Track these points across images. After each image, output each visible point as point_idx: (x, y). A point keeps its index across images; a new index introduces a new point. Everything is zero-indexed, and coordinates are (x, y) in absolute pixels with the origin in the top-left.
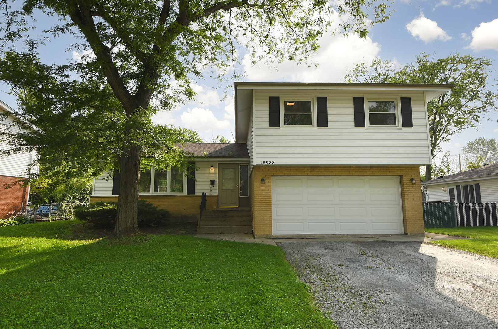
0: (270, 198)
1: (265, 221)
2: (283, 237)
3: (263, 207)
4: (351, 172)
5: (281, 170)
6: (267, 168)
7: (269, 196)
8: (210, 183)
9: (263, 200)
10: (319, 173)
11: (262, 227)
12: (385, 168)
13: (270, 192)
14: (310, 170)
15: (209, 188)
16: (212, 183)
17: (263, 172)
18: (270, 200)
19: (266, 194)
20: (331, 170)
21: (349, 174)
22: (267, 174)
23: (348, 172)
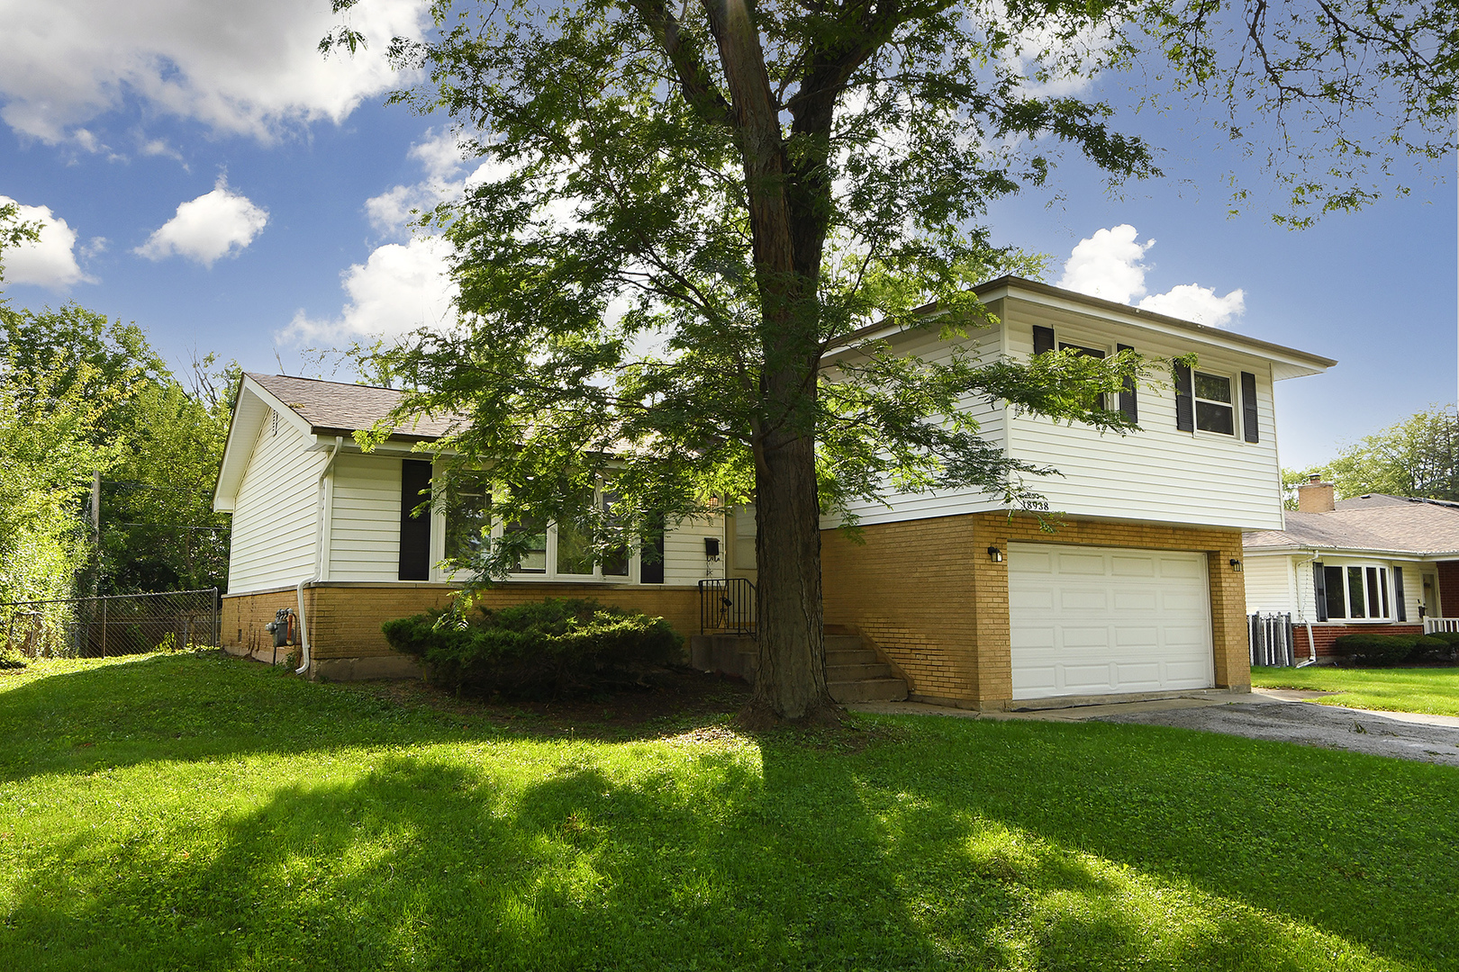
0: (1006, 600)
1: (999, 664)
2: (1032, 706)
3: (994, 627)
4: (1144, 539)
5: (1025, 526)
6: (998, 519)
7: (1004, 595)
8: (702, 548)
9: (992, 605)
10: (1092, 539)
11: (993, 682)
12: (1195, 534)
13: (1005, 584)
14: (1076, 530)
15: (702, 564)
16: (711, 547)
17: (990, 529)
18: (1005, 605)
19: (998, 589)
20: (1113, 532)
21: (1140, 544)
22: (998, 535)
23: (1139, 539)
